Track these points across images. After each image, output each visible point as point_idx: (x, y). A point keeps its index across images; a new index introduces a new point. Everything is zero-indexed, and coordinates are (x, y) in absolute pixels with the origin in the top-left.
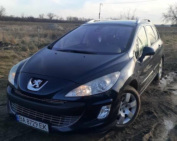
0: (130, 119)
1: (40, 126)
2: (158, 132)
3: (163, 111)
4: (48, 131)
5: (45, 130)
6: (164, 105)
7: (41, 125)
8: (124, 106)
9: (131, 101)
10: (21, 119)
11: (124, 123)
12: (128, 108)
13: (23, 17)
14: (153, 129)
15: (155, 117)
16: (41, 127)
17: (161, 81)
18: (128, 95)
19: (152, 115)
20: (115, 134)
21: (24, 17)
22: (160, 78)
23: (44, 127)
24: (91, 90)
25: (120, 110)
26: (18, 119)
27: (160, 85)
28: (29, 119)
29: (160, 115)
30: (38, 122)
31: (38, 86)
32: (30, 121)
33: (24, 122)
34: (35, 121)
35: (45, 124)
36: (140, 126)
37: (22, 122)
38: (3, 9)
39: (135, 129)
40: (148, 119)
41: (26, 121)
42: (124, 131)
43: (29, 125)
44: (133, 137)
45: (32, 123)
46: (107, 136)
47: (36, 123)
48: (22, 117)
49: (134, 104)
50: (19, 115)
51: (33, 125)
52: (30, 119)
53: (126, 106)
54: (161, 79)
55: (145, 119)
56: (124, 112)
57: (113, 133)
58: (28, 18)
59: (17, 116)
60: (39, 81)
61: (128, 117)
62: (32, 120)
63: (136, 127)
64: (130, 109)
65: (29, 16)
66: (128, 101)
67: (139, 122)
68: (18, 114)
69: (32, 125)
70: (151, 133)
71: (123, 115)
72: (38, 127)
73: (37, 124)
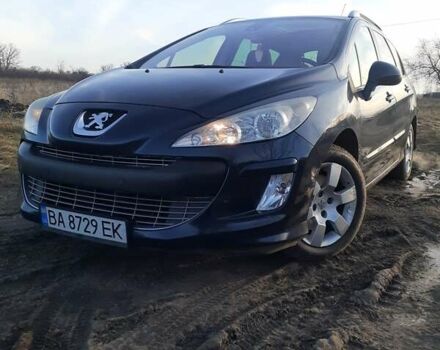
0: (339, 237)
1: (104, 228)
2: (415, 269)
3: (423, 233)
4: (124, 240)
5: (117, 239)
6: (424, 223)
7: (106, 226)
8: (324, 198)
9: (342, 186)
10: (54, 217)
11: (324, 244)
12: (335, 205)
13: (61, 72)
14: (401, 263)
15: (403, 242)
16: (107, 232)
17: (409, 182)
18: (336, 170)
19: (395, 238)
20: (301, 270)
21: (65, 71)
22: (408, 175)
23: (115, 231)
24: (240, 136)
25: (314, 209)
26: (44, 221)
27: (408, 189)
28: (74, 214)
29: (416, 239)
30: (99, 220)
31: (101, 126)
32: (77, 221)
33: (61, 227)
34: (90, 218)
35: (116, 223)
36: (366, 257)
37: (56, 227)
38: (14, 53)
39: (352, 263)
40: (384, 246)
41: (67, 222)
42: (325, 266)
43: (75, 231)
44: (350, 276)
45: (84, 224)
46: (280, 272)
47: (94, 223)
48: (57, 211)
49: (349, 195)
50: (48, 208)
51: (85, 231)
52: (77, 215)
53: (330, 201)
54: (410, 179)
55: (379, 245)
56: (324, 214)
57: (295, 266)
58: (74, 73)
59: (43, 211)
60: (105, 115)
61: (333, 230)
62: (83, 216)
63: (355, 258)
64: (341, 209)
65: (75, 70)
66: (335, 185)
67: (361, 251)
68: (45, 206)
69: (81, 232)
70: (396, 269)
71: (321, 221)
72: (99, 235)
73: (96, 226)
